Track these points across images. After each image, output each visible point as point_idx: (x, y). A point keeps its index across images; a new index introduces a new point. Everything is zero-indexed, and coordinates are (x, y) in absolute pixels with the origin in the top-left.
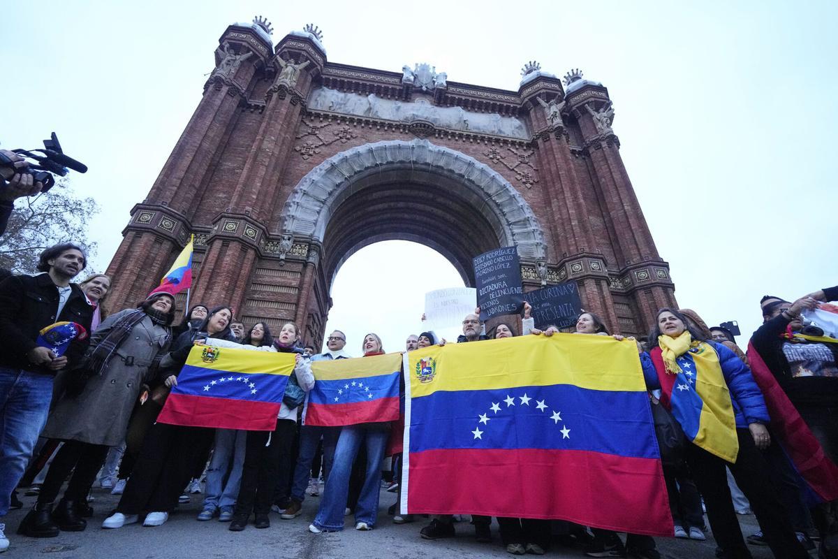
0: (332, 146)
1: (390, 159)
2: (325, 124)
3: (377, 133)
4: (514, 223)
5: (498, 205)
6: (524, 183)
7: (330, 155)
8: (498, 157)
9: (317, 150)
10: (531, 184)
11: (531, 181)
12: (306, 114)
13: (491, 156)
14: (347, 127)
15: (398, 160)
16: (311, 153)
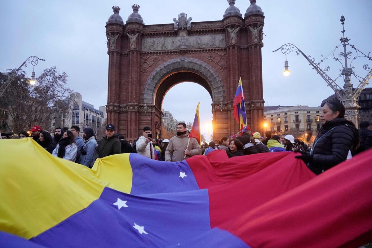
0: (152, 66)
1: (172, 69)
2: (149, 57)
3: (167, 56)
4: (215, 89)
5: (210, 82)
6: (221, 69)
7: (152, 71)
8: (212, 58)
9: (148, 70)
10: (224, 69)
11: (223, 68)
12: (141, 54)
13: (209, 59)
14: (156, 56)
15: (175, 68)
16: (146, 71)
